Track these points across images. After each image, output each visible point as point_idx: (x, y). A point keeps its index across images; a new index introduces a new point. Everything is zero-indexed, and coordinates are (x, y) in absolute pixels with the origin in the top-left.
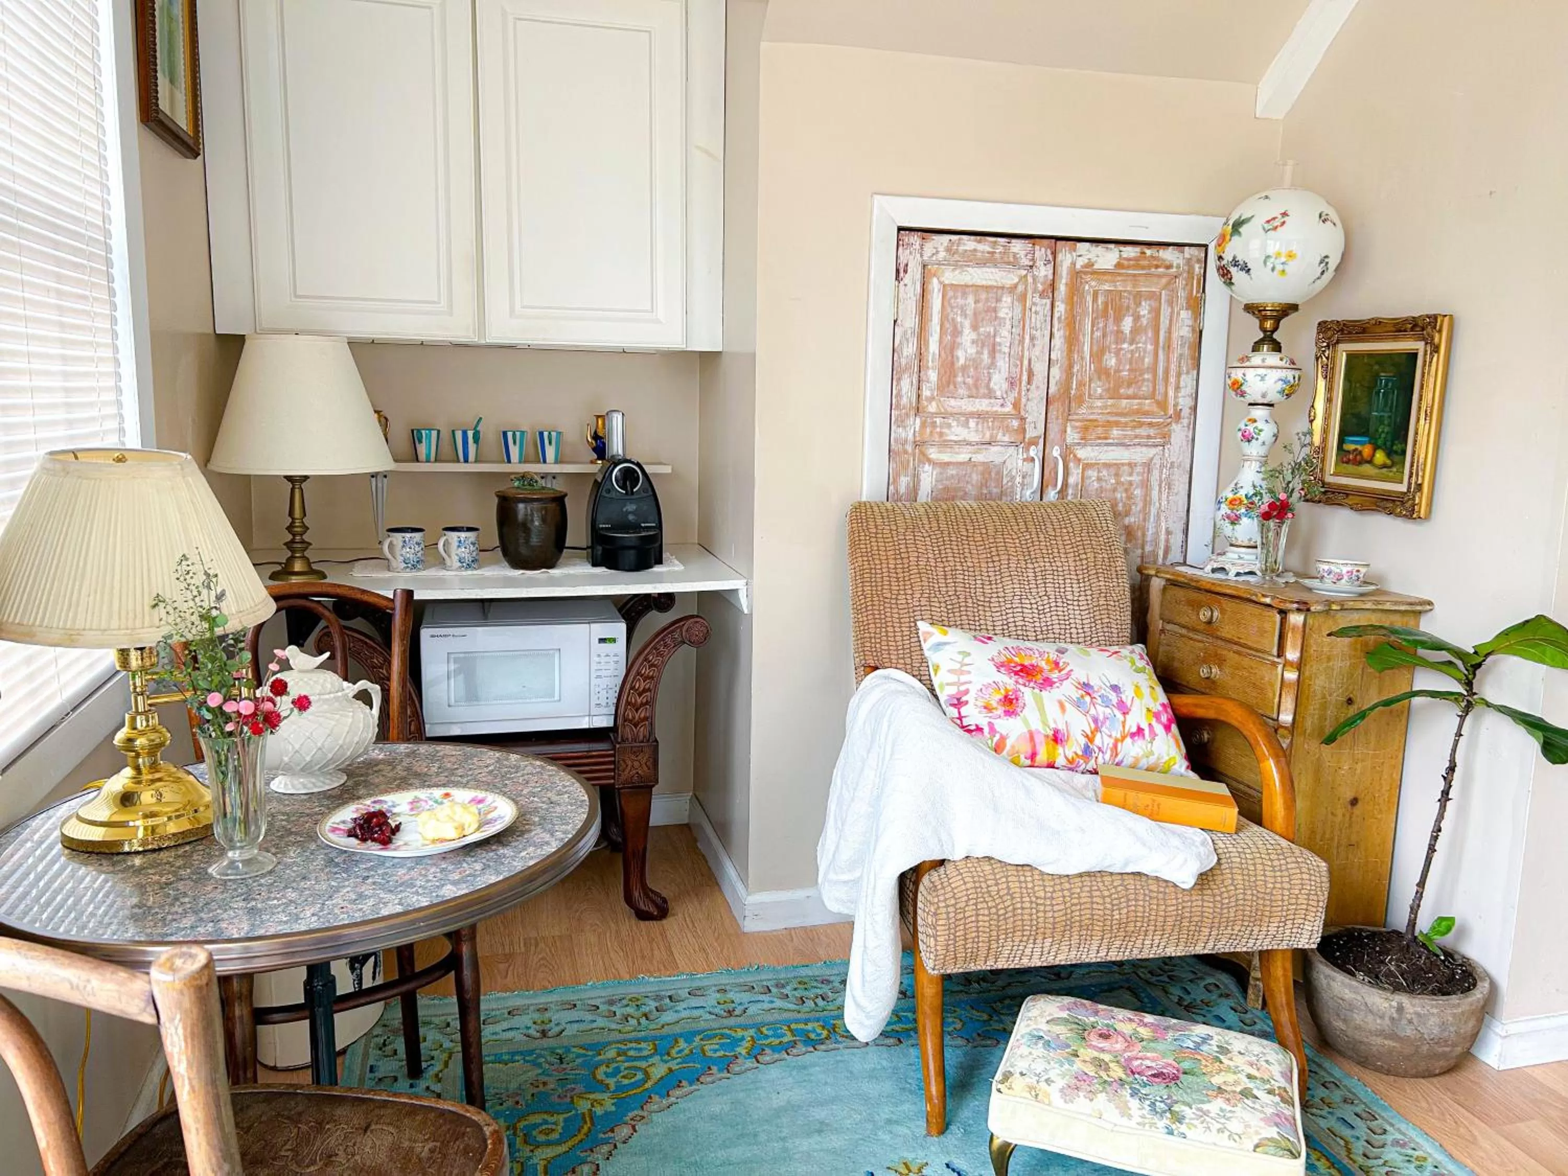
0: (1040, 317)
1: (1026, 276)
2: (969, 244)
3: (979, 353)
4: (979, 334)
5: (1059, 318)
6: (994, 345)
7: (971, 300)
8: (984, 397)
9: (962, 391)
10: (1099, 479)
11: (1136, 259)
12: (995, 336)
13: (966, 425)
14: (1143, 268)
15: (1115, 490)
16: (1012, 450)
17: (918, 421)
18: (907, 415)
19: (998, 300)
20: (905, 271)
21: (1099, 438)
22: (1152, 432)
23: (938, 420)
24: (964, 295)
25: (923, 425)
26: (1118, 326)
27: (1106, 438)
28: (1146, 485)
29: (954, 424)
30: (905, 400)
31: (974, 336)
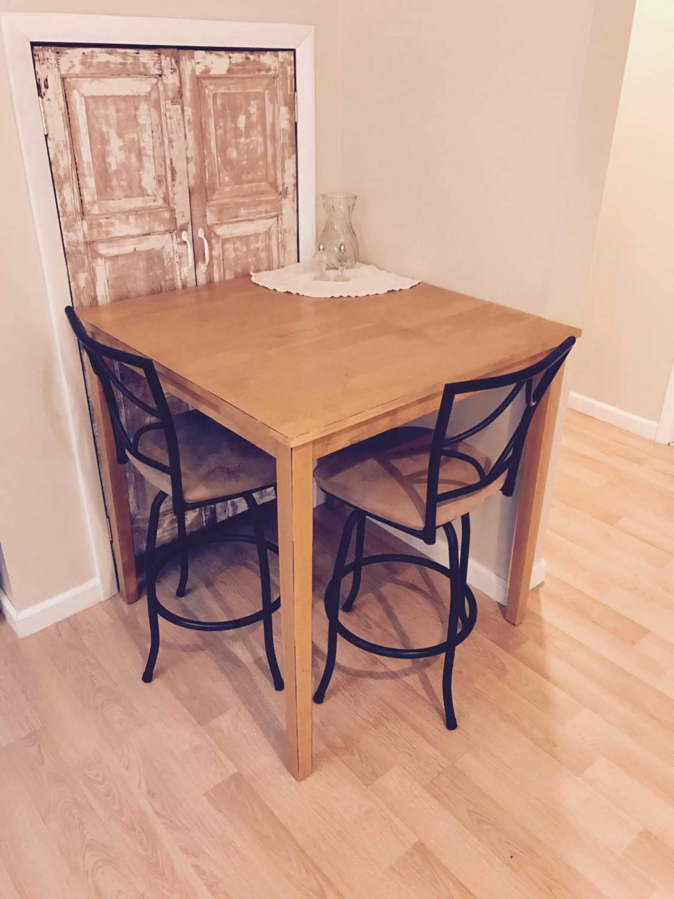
0: (174, 121)
1: (157, 84)
2: (101, 56)
3: (128, 158)
4: (124, 141)
5: (189, 120)
6: (140, 150)
7: (112, 110)
8: (139, 195)
9: (119, 193)
10: (235, 250)
11: (243, 64)
12: (139, 141)
13: (127, 221)
14: (249, 72)
15: (246, 256)
16: (168, 236)
17: (85, 224)
18: (75, 221)
19: (137, 109)
20: (46, 87)
21: (232, 218)
22: (269, 208)
23: (103, 221)
24: (106, 106)
25: (90, 227)
26: (236, 123)
27: (236, 217)
28: (268, 249)
29: (117, 222)
30: (69, 208)
31: (120, 143)
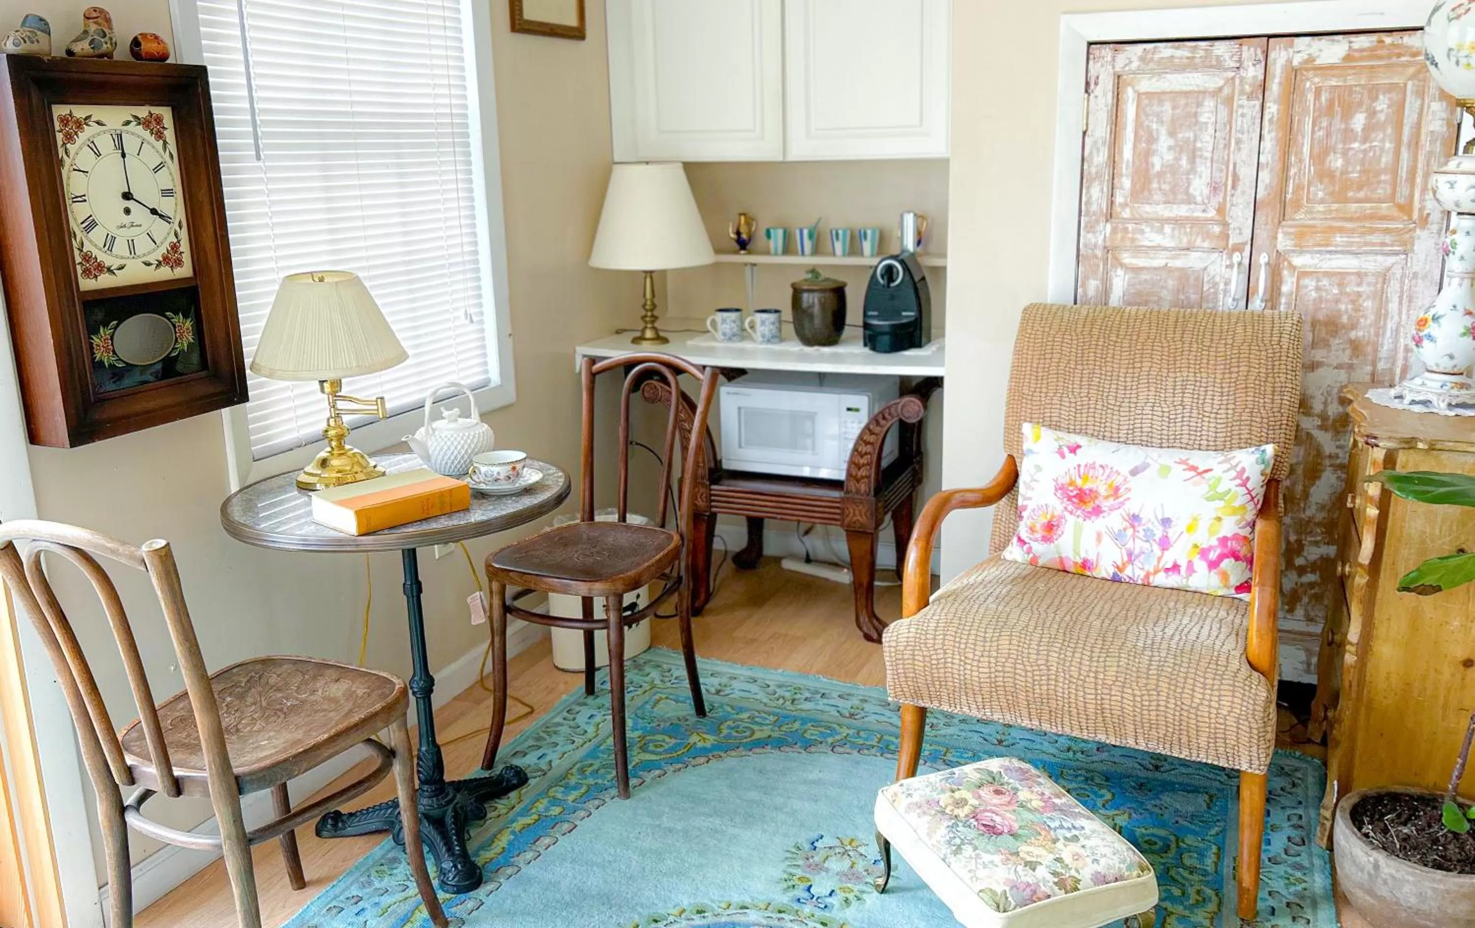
0: (1247, 120)
1: (1233, 78)
2: (1166, 50)
3: (1177, 159)
4: (1176, 141)
5: (1271, 120)
6: (1194, 151)
7: (1167, 106)
8: (1183, 202)
9: (1157, 197)
10: (1318, 289)
11: (1372, 49)
12: (1195, 141)
13: (1160, 231)
14: (1380, 58)
15: (1337, 301)
16: (1215, 256)
17: (1109, 226)
18: (1097, 222)
19: (1199, 105)
20: (1096, 84)
21: (1319, 245)
22: (1388, 239)
23: (1130, 227)
24: (1161, 102)
25: (1114, 231)
26: (1347, 123)
27: (1327, 245)
28: (1381, 298)
29: (1148, 230)
30: (1094, 207)
31: (1171, 142)
